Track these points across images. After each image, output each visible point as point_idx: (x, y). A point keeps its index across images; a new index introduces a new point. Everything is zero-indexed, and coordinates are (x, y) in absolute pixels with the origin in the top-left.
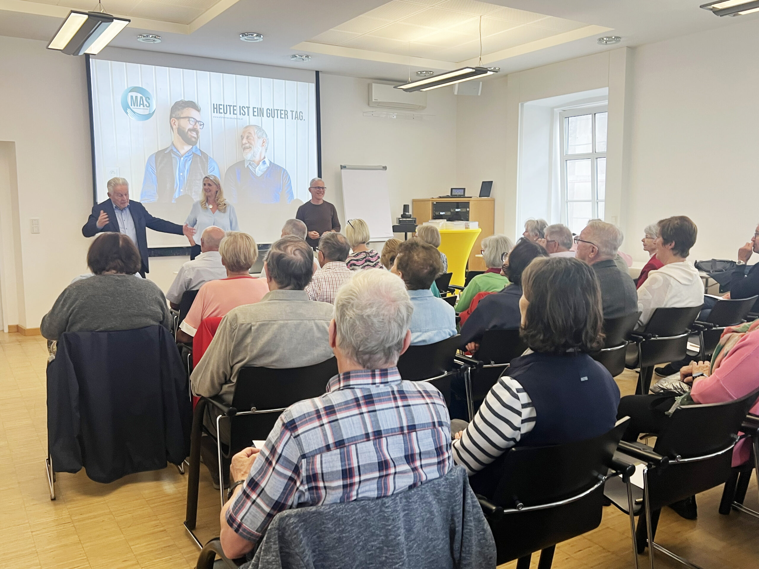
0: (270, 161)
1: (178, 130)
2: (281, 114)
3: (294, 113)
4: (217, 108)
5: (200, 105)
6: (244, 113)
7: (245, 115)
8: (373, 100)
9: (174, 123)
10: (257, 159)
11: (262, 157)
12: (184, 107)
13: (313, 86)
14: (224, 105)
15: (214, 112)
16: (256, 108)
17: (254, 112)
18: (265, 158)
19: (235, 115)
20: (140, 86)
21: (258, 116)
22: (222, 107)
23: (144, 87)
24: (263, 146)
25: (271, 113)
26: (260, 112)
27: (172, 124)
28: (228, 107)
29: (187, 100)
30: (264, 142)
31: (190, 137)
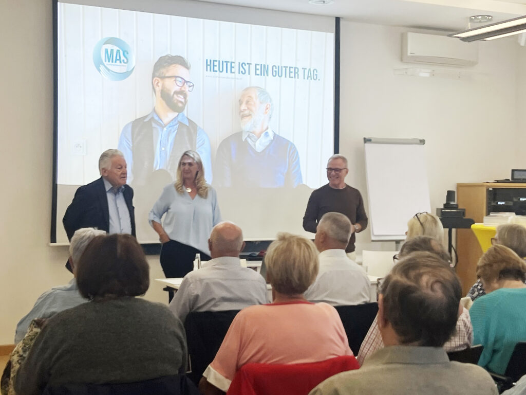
0: (274, 133)
1: (161, 93)
2: (290, 72)
3: (307, 71)
4: (210, 65)
5: (190, 60)
6: (244, 72)
7: (245, 73)
8: (409, 54)
9: (158, 83)
10: (258, 130)
11: (265, 128)
12: (170, 64)
13: (332, 36)
14: (219, 61)
15: (207, 70)
16: (258, 65)
17: (256, 69)
18: (267, 128)
19: (233, 74)
20: (118, 37)
21: (261, 75)
22: (216, 63)
23: (121, 39)
24: (266, 113)
25: (278, 72)
26: (263, 70)
27: (155, 86)
28: (225, 64)
29: (174, 55)
30: (267, 108)
31: (175, 102)
